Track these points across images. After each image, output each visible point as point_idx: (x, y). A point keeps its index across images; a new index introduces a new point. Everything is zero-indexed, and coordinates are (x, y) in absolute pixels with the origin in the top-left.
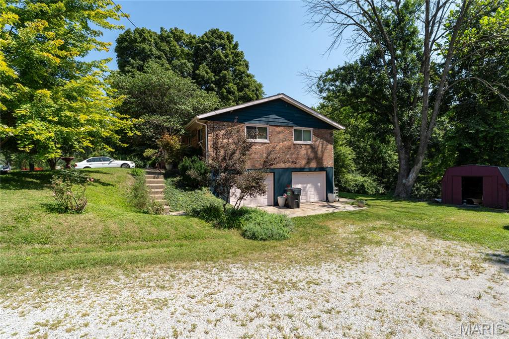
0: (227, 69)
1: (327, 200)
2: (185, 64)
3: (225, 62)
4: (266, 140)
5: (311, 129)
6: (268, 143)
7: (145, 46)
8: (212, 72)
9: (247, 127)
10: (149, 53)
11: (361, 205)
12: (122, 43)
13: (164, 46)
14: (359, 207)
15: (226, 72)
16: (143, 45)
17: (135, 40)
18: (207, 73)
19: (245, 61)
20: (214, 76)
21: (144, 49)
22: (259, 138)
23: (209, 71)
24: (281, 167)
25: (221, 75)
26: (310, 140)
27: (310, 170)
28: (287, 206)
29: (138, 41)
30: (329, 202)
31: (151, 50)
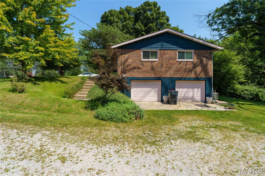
0: (152, 23)
1: (206, 102)
2: (128, 23)
3: (151, 18)
4: (157, 59)
5: (193, 51)
6: (158, 61)
7: (112, 18)
8: (143, 25)
9: (143, 52)
10: (113, 21)
11: (231, 107)
12: (103, 18)
13: (121, 16)
14: (230, 109)
15: (152, 24)
16: (111, 18)
17: (108, 16)
18: (140, 26)
19: (166, 16)
20: (144, 27)
21: (111, 19)
22: (151, 58)
23: (141, 25)
24: (167, 77)
25: (148, 26)
26: (192, 59)
27: (189, 79)
28: (168, 103)
29: (109, 16)
30: (207, 103)
31: (114, 19)
